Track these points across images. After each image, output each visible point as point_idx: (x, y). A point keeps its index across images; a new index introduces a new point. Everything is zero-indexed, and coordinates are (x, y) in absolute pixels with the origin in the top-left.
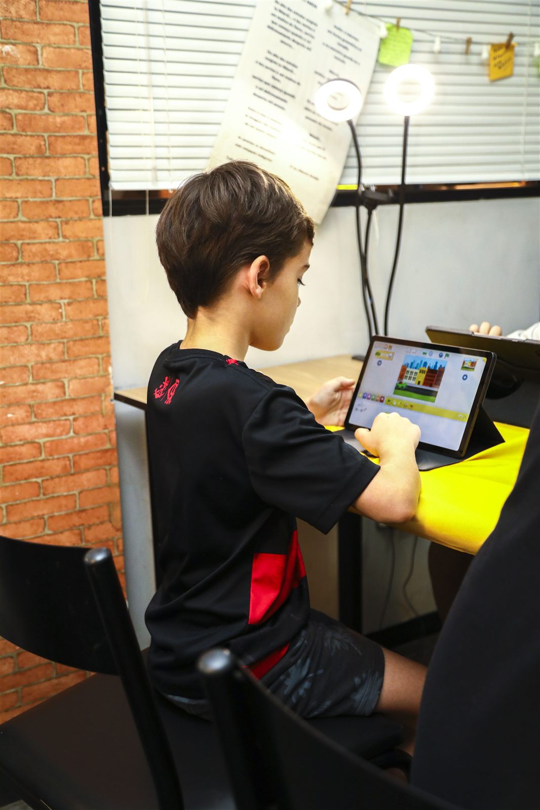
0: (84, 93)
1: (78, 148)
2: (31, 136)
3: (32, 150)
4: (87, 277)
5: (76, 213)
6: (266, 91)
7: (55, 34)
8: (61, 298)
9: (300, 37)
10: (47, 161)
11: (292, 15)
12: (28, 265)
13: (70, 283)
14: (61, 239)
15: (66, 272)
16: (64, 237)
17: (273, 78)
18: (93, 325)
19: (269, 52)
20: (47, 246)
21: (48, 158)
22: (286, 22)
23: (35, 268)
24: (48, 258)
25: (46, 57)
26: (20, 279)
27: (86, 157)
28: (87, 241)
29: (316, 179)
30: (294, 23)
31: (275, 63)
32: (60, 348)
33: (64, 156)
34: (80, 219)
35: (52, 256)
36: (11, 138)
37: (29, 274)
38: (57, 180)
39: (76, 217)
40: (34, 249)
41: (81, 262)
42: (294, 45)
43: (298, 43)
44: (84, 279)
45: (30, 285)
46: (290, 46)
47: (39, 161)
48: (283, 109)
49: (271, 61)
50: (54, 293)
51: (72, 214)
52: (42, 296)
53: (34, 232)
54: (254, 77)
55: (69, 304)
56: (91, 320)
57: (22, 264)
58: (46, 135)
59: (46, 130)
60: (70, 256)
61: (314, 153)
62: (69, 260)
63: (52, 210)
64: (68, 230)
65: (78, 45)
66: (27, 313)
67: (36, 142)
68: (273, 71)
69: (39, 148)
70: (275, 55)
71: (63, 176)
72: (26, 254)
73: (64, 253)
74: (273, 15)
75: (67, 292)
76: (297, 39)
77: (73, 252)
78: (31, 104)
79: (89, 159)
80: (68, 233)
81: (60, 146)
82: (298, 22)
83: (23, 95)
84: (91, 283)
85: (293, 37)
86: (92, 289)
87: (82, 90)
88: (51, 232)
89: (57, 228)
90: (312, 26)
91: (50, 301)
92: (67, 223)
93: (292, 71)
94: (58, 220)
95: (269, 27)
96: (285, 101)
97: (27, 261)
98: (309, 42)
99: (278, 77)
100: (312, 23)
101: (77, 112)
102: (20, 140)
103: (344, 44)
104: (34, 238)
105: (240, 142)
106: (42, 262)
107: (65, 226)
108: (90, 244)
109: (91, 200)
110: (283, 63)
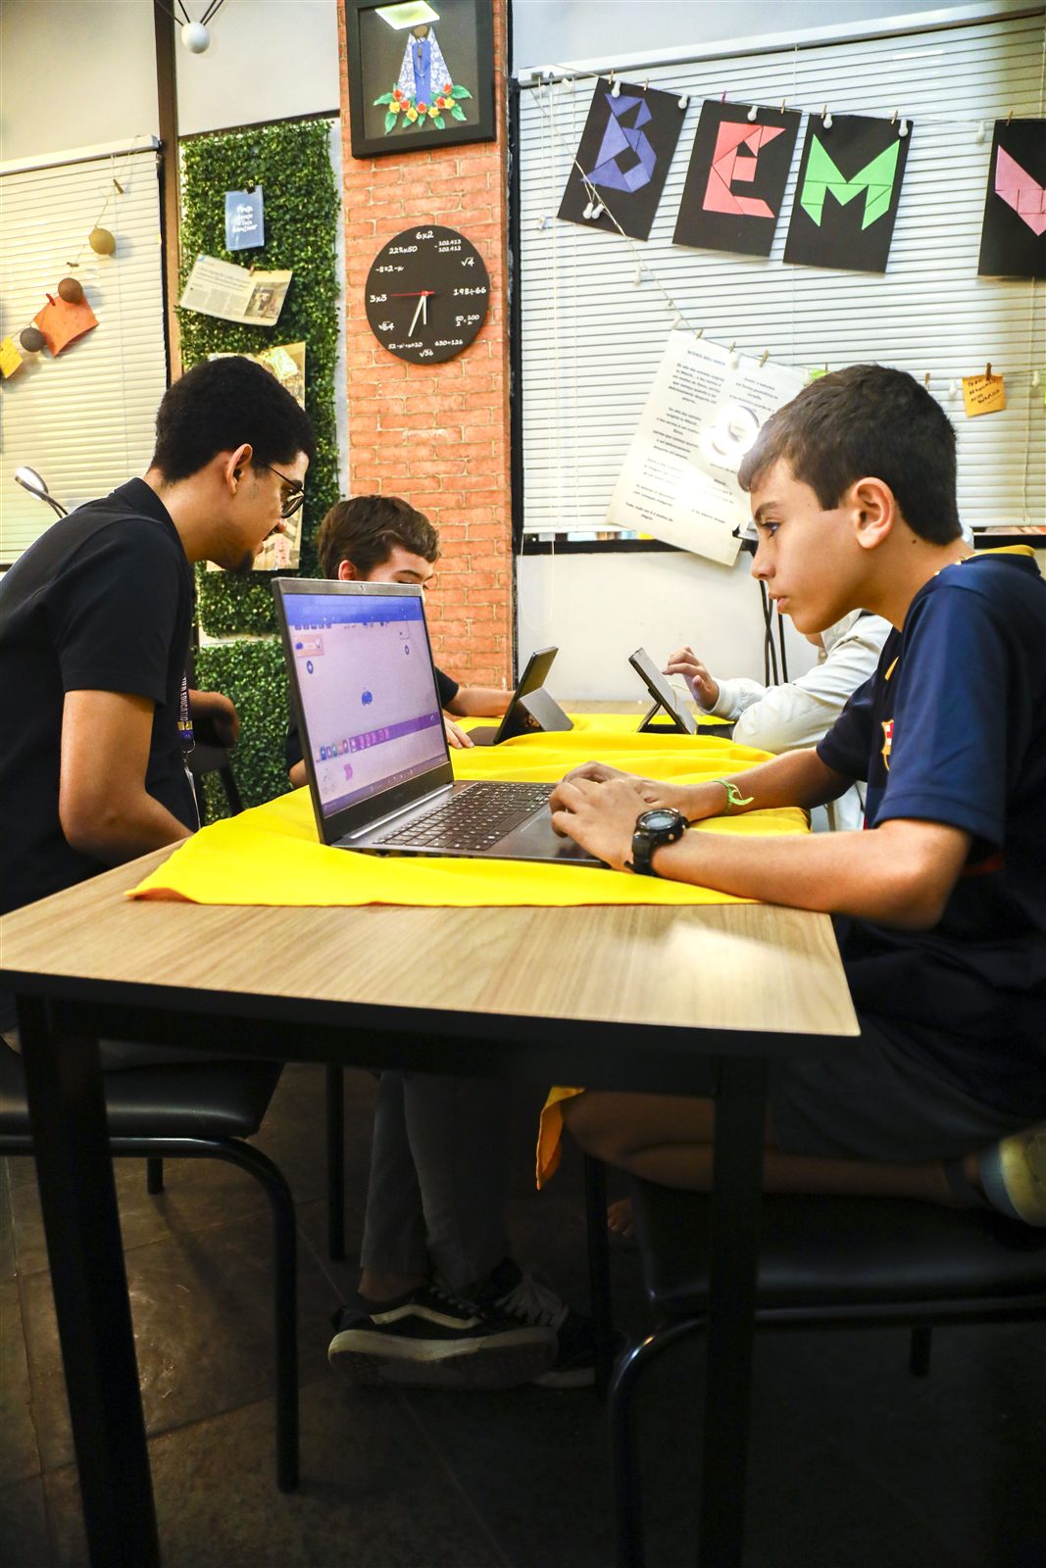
0: (495, 458)
1: (488, 501)
2: (453, 493)
3: (452, 504)
4: (489, 602)
5: (483, 551)
6: (667, 444)
7: (475, 417)
8: (468, 618)
9: (704, 393)
10: (463, 511)
11: (695, 374)
12: (444, 590)
13: (475, 607)
14: (470, 571)
15: (473, 598)
16: (473, 569)
17: (675, 431)
18: (492, 642)
19: (671, 409)
20: (460, 577)
21: (464, 509)
22: (689, 381)
23: (450, 593)
24: (459, 586)
25: (467, 434)
26: (437, 601)
27: (494, 507)
28: (491, 573)
29: (722, 522)
30: (697, 381)
31: (678, 418)
32: (465, 657)
33: (476, 506)
34: (486, 556)
35: (462, 584)
36: (437, 496)
37: (444, 597)
38: (469, 526)
39: (483, 554)
40: (449, 578)
41: (485, 589)
42: (697, 400)
43: (702, 398)
44: (487, 604)
45: (445, 606)
46: (693, 402)
47: (457, 511)
48: (685, 458)
49: (672, 417)
50: (462, 613)
51: (480, 552)
52: (452, 616)
53: (450, 565)
54: (656, 432)
55: (474, 623)
56: (490, 637)
57: (439, 589)
58: (463, 492)
59: (464, 487)
60: (476, 584)
61: (719, 498)
62: (476, 588)
63: (465, 549)
64: (475, 564)
65: (492, 423)
66: (441, 627)
67: (456, 497)
68: (674, 424)
69: (458, 501)
70: (677, 411)
71: (474, 522)
72: (442, 582)
73: (472, 582)
74: (674, 376)
75: (472, 613)
76: (700, 395)
77: (480, 582)
78: (454, 470)
79: (496, 509)
80: (475, 567)
81: (474, 499)
82: (702, 379)
83: (449, 463)
84: (492, 607)
85: (695, 393)
86: (492, 612)
87: (493, 455)
88: (463, 565)
89: (468, 562)
90: (718, 382)
91: (459, 620)
92: (475, 558)
93: (695, 424)
94: (469, 557)
95: (670, 388)
96: (689, 451)
97: (443, 587)
98: (714, 396)
99: (678, 429)
100: (717, 378)
101: (488, 472)
102: (444, 497)
103: (756, 394)
104: (450, 570)
105: (639, 490)
106: (455, 589)
107: (474, 561)
108: (493, 576)
109: (495, 541)
110: (684, 417)
